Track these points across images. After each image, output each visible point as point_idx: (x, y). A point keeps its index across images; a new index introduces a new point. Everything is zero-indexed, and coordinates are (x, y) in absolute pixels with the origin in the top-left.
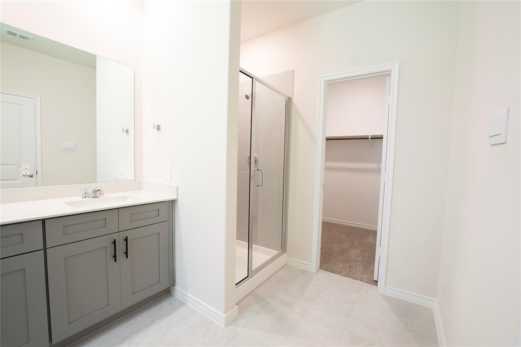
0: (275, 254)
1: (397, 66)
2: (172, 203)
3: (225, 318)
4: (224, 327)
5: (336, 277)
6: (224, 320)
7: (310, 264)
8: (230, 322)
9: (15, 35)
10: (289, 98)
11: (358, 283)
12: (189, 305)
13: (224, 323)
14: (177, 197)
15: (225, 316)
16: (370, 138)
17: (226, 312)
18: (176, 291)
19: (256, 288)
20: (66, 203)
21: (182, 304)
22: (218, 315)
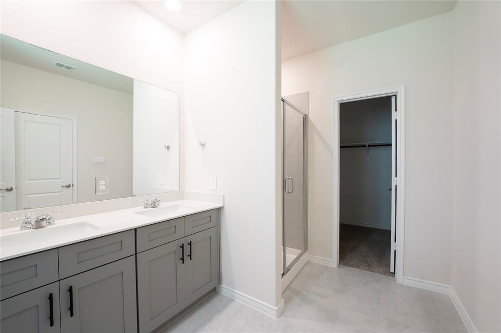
0: (299, 253)
1: (403, 88)
2: (219, 210)
3: (277, 311)
4: (276, 318)
5: (355, 271)
6: (276, 312)
7: (331, 260)
8: (281, 313)
9: (61, 66)
10: (306, 115)
11: (377, 276)
12: (237, 300)
13: (276, 314)
14: (224, 203)
15: (276, 309)
16: (367, 146)
17: (277, 304)
18: (222, 288)
19: (291, 283)
20: (137, 213)
21: (231, 300)
22: (270, 307)
